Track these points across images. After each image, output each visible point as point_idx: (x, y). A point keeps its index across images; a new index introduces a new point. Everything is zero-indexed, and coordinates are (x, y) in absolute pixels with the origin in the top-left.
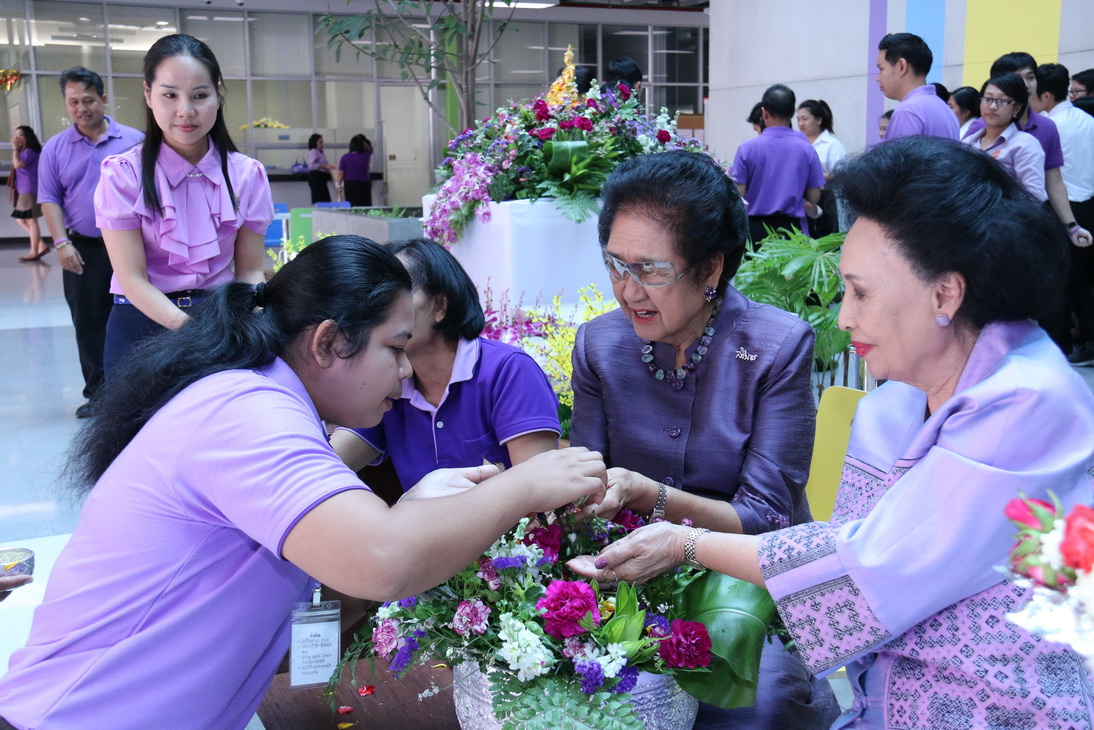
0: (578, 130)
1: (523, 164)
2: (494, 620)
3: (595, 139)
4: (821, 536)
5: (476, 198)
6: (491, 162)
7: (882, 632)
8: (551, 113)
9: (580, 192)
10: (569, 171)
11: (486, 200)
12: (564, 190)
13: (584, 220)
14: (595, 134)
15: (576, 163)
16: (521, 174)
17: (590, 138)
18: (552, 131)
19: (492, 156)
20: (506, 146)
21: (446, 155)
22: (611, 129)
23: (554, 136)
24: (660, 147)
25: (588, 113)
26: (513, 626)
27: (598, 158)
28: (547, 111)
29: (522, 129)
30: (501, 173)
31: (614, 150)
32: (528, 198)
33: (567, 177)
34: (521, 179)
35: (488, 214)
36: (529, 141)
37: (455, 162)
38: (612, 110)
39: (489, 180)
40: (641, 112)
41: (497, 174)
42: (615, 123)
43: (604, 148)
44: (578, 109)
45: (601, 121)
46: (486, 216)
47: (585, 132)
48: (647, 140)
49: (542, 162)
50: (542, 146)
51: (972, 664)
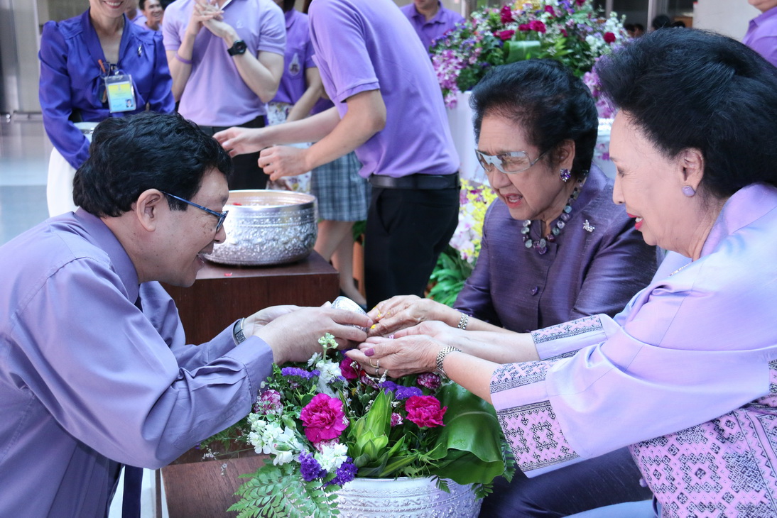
0: (535, 32)
1: (485, 59)
3: (548, 40)
5: (448, 86)
6: (461, 58)
7: (570, 452)
8: (514, 17)
11: (454, 90)
14: (549, 36)
16: (484, 68)
17: (544, 38)
18: (512, 32)
19: (463, 54)
20: (472, 45)
22: (562, 31)
23: (514, 37)
24: (607, 47)
25: (543, 18)
28: (510, 15)
29: (488, 30)
30: (468, 68)
31: (564, 49)
35: (455, 102)
36: (492, 41)
37: (435, 58)
38: (567, 14)
39: (458, 72)
40: (593, 17)
41: (465, 68)
42: (567, 26)
43: (555, 47)
44: (537, 14)
45: (553, 25)
46: (454, 104)
47: (540, 34)
48: (595, 41)
49: (501, 58)
50: (502, 45)
51: (685, 510)
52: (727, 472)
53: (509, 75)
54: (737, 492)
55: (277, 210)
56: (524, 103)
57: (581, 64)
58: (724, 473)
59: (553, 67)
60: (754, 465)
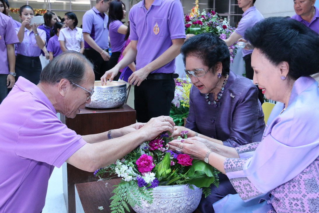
0: (198, 25)
3: (203, 27)
4: (240, 163)
7: (260, 193)
8: (190, 19)
14: (203, 26)
17: (202, 27)
18: (190, 25)
22: (208, 24)
24: (224, 30)
25: (201, 20)
38: (209, 19)
40: (218, 20)
42: (210, 23)
43: (206, 30)
44: (199, 18)
45: (205, 22)
48: (219, 28)
50: (187, 29)
51: (287, 200)
52: (304, 186)
53: (194, 40)
54: (308, 194)
55: (112, 88)
56: (200, 50)
58: (303, 186)
59: (210, 35)
60: (315, 183)
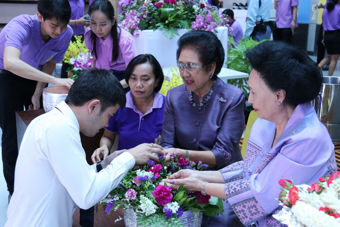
0: (171, 4)
1: (151, 16)
2: (138, 196)
4: (245, 184)
5: (134, 28)
6: (139, 14)
7: (265, 213)
9: (171, 27)
10: (167, 19)
11: (137, 29)
12: (166, 27)
13: (173, 38)
14: (177, 5)
15: (170, 17)
16: (150, 20)
17: (175, 7)
18: (161, 4)
19: (140, 13)
20: (144, 9)
21: (123, 10)
22: (183, 4)
23: (162, 6)
24: (201, 10)
26: (144, 199)
27: (178, 15)
29: (150, 3)
30: (143, 19)
31: (184, 11)
32: (152, 29)
33: (167, 22)
34: (150, 22)
35: (138, 34)
36: (153, 8)
37: (126, 14)
39: (138, 22)
41: (141, 20)
42: (185, 1)
43: (180, 11)
45: (179, 1)
46: (137, 35)
47: (173, 5)
48: (196, 7)
49: (158, 16)
50: (158, 10)
57: (191, 18)
